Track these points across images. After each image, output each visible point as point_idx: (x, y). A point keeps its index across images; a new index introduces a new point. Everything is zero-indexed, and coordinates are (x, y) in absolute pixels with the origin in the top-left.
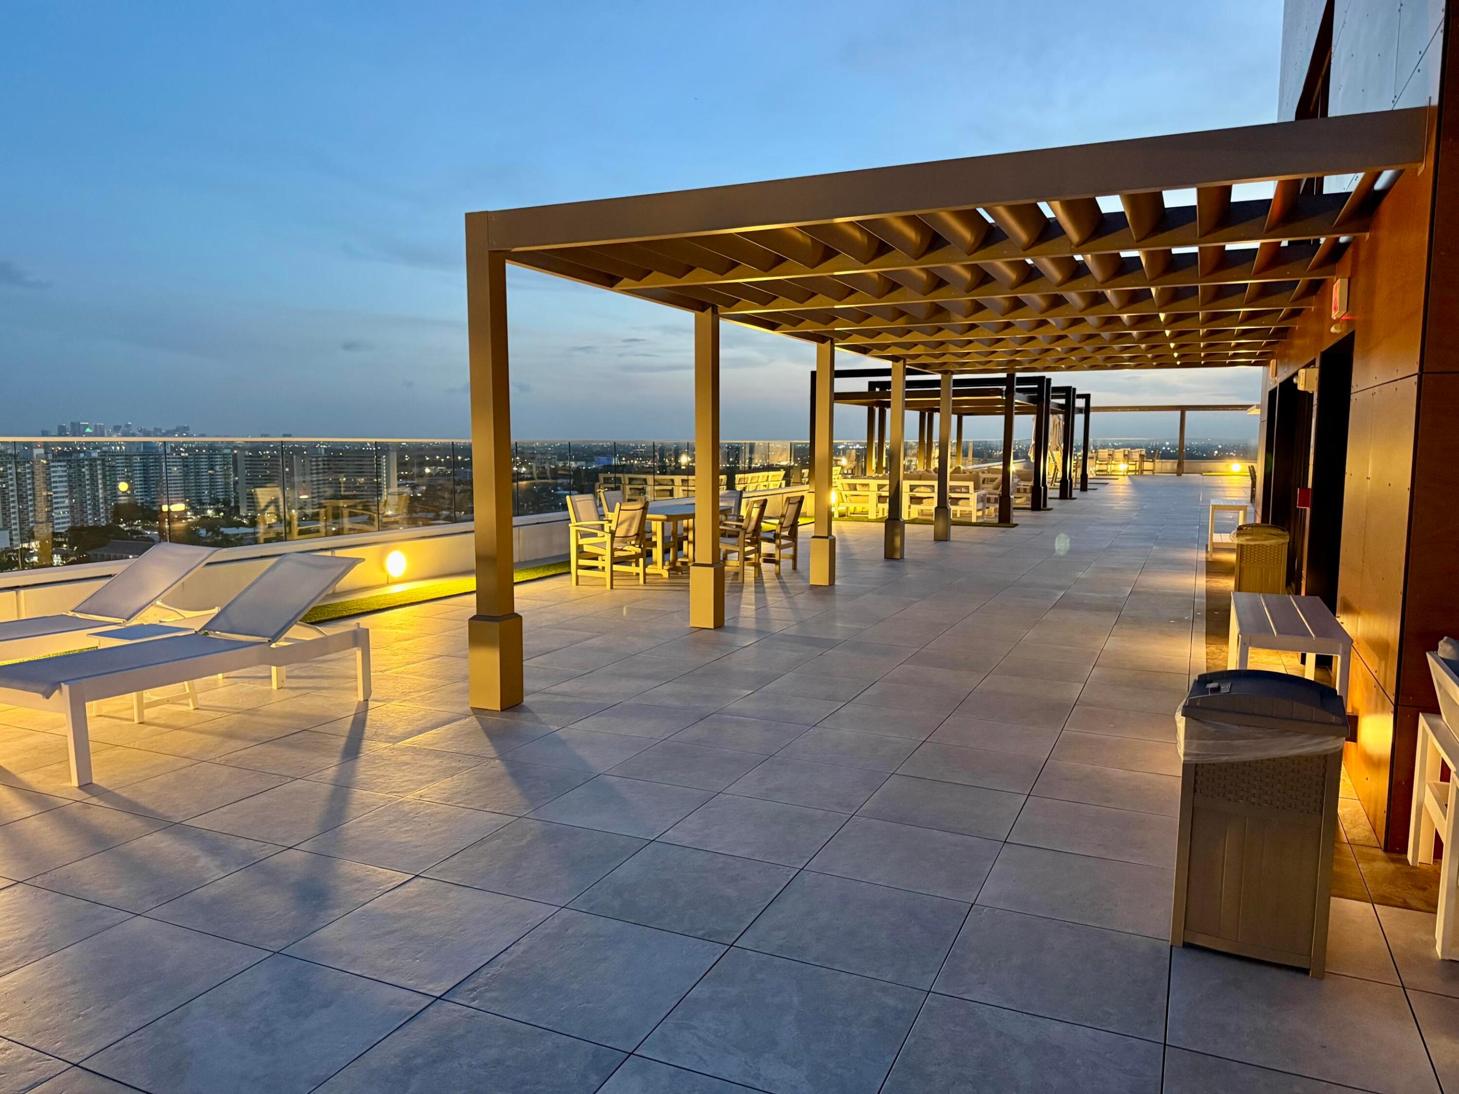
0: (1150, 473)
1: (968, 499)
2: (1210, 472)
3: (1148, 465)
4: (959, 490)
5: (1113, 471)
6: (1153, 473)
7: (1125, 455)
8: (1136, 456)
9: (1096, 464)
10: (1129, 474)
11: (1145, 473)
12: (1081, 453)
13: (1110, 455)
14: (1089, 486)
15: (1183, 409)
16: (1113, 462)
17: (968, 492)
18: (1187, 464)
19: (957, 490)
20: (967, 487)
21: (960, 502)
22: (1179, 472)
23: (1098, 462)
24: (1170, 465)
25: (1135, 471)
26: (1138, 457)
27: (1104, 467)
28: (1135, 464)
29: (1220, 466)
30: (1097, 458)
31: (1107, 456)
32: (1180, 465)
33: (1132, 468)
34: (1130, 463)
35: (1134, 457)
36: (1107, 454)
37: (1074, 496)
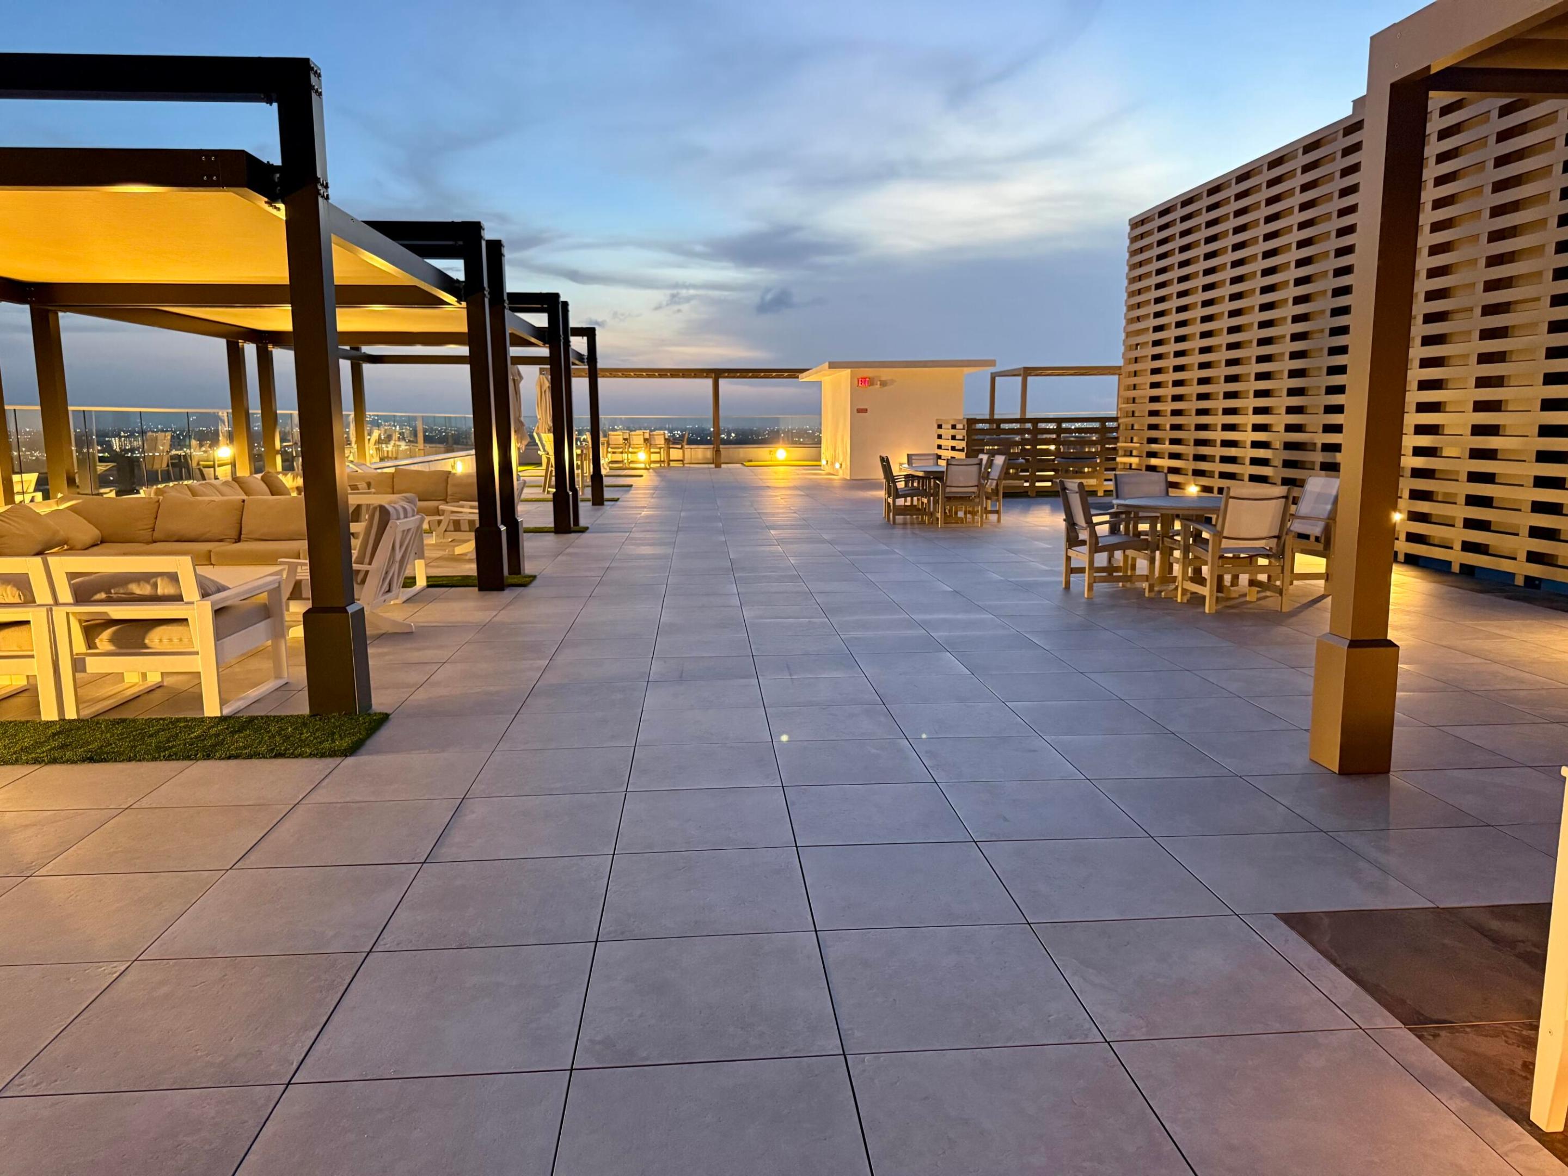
0: (679, 464)
1: (184, 621)
2: (751, 461)
3: (675, 453)
4: (146, 590)
5: (632, 462)
6: (683, 464)
7: (646, 440)
8: (660, 441)
9: (608, 452)
10: (653, 465)
11: (672, 464)
12: (587, 436)
13: (625, 439)
14: (607, 494)
15: (717, 374)
16: (630, 450)
17: (178, 598)
18: (725, 450)
19: (136, 589)
20: (173, 578)
21: (155, 638)
22: (717, 462)
23: (610, 450)
24: (701, 452)
25: (660, 462)
26: (663, 442)
27: (618, 457)
28: (659, 453)
29: (760, 453)
30: (608, 444)
31: (622, 441)
32: (718, 451)
33: (655, 457)
34: (652, 450)
35: (657, 442)
36: (621, 437)
37: (583, 522)
